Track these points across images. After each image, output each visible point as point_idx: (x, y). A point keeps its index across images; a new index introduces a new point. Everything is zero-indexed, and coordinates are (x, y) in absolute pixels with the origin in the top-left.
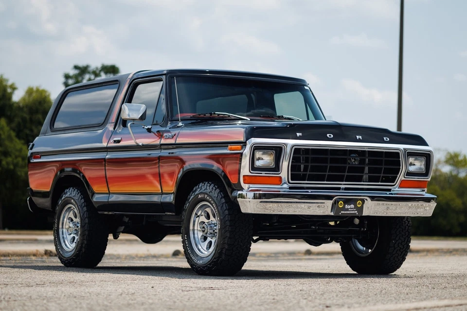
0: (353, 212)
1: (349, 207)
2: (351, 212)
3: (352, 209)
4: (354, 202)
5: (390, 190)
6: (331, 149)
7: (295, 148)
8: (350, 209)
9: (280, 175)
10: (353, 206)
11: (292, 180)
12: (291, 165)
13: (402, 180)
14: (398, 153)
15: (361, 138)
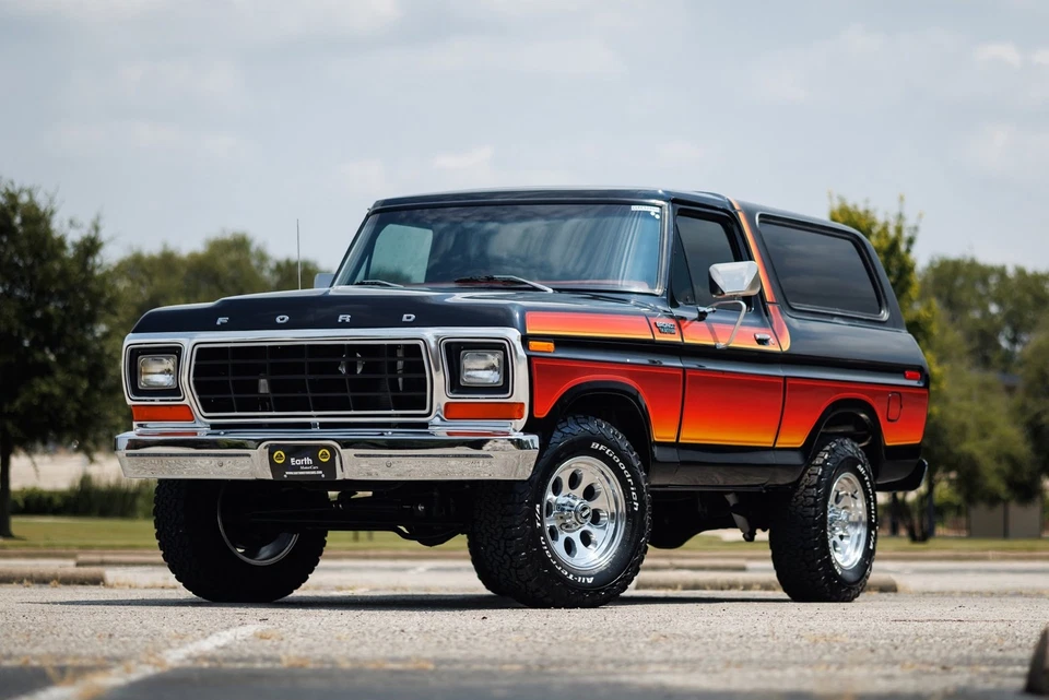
0: (313, 473)
1: (299, 462)
2: (308, 473)
3: (308, 465)
4: (312, 451)
5: (425, 425)
6: (270, 347)
7: (199, 349)
8: (304, 467)
9: (186, 402)
10: (308, 460)
11: (206, 411)
12: (195, 382)
13: (447, 405)
14: (418, 346)
15: (348, 320)
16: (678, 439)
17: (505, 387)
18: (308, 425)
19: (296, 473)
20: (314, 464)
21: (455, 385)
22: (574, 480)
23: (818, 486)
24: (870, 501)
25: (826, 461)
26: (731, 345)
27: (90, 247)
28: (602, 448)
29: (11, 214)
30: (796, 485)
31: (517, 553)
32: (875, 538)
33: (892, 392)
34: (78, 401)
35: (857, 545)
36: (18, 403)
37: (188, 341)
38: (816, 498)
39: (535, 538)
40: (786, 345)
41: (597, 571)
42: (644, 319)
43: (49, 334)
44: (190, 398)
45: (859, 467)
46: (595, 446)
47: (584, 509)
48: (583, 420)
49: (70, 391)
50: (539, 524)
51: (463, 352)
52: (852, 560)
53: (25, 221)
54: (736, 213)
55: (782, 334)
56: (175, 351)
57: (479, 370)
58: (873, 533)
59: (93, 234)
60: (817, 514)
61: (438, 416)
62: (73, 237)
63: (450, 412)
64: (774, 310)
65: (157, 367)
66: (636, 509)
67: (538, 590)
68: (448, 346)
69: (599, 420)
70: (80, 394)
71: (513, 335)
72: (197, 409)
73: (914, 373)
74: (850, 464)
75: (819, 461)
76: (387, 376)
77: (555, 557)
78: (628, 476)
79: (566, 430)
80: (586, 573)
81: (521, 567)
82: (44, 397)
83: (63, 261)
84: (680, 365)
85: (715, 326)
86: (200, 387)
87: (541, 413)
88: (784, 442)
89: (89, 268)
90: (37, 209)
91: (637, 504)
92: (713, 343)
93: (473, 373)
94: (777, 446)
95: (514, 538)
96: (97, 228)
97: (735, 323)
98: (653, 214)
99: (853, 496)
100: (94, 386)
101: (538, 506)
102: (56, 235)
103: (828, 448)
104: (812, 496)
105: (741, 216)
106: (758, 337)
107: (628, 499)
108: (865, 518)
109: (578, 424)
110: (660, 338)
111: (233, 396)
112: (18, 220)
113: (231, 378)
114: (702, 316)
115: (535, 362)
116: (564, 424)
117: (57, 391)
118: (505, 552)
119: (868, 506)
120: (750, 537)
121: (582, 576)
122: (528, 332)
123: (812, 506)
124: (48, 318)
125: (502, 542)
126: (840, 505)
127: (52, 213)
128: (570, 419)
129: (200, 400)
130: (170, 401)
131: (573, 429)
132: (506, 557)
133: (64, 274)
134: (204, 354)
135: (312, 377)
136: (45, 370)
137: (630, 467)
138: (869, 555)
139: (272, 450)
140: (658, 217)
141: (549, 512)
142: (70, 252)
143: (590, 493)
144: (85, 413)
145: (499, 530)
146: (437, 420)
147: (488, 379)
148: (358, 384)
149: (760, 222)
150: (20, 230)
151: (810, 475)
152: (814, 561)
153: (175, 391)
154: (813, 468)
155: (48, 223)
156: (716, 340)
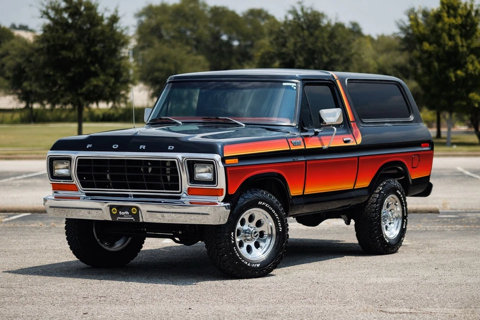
0: (129, 218)
1: (123, 213)
2: (127, 218)
3: (127, 215)
4: (129, 208)
5: (179, 198)
6: (110, 159)
7: (79, 159)
8: (125, 216)
9: (74, 183)
10: (127, 213)
11: (83, 187)
12: (77, 174)
13: (189, 188)
14: (175, 162)
15: (144, 148)
16: (303, 193)
17: (214, 181)
18: (127, 196)
19: (122, 218)
20: (130, 215)
21: (192, 179)
22: (251, 218)
23: (376, 203)
24: (403, 206)
25: (381, 191)
26: (331, 146)
27: (114, 19)
28: (263, 204)
29: (79, 6)
30: (366, 202)
31: (223, 255)
32: (406, 223)
33: (414, 155)
34: (110, 87)
35: (397, 227)
36: (84, 89)
37: (75, 155)
38: (376, 209)
39: (231, 248)
40: (359, 141)
41: (262, 260)
42: (285, 140)
43: (97, 58)
44: (76, 181)
45: (398, 191)
46: (260, 203)
47: (255, 232)
48: (254, 192)
49: (106, 83)
50: (233, 242)
51: (195, 165)
52: (395, 234)
53: (85, 9)
54: (335, 81)
55: (357, 135)
56: (69, 159)
57: (203, 173)
58: (405, 220)
59: (115, 14)
60: (376, 216)
61: (185, 193)
62: (107, 15)
63: (190, 192)
64: (354, 125)
65: (61, 166)
66: (281, 230)
67: (233, 271)
68: (188, 162)
69: (262, 191)
70: (111, 84)
71: (217, 157)
72: (79, 186)
73: (426, 144)
74: (393, 191)
75: (377, 191)
76: (161, 175)
77: (241, 255)
78: (277, 215)
79: (246, 197)
80: (256, 262)
81: (225, 262)
82: (96, 86)
83: (103, 26)
84: (304, 159)
85: (322, 138)
86: (80, 177)
87: (232, 192)
88: (358, 186)
89: (114, 29)
90: (91, 3)
91: (281, 228)
92: (321, 147)
93: (200, 175)
94: (355, 188)
95: (221, 248)
96: (117, 11)
97: (332, 135)
98: (293, 87)
99: (395, 204)
100: (117, 80)
101: (232, 233)
102: (100, 15)
103: (382, 184)
104: (374, 208)
105: (338, 82)
106: (345, 139)
107: (277, 226)
108: (401, 215)
109: (252, 194)
110: (293, 148)
111: (94, 181)
112: (82, 8)
113: (93, 173)
114: (316, 134)
115: (228, 169)
116: (245, 194)
117: (101, 84)
118: (218, 255)
119: (403, 208)
120: (348, 223)
121: (254, 264)
122: (225, 155)
123: (373, 213)
124: (96, 52)
125: (216, 250)
126: (389, 209)
127: (98, 5)
128: (248, 191)
129: (80, 182)
130: (67, 182)
131: (250, 196)
132: (218, 256)
133: (103, 32)
134: (81, 162)
135: (129, 174)
136: (96, 75)
137: (277, 211)
138: (403, 232)
139: (111, 207)
140: (295, 88)
141: (238, 234)
142: (106, 22)
143: (259, 224)
144: (113, 93)
145: (215, 244)
146: (185, 195)
147: (207, 177)
148: (149, 178)
149: (348, 83)
150: (84, 13)
151: (373, 198)
152: (375, 237)
153: (69, 178)
154: (375, 194)
155: (96, 9)
156: (323, 144)
